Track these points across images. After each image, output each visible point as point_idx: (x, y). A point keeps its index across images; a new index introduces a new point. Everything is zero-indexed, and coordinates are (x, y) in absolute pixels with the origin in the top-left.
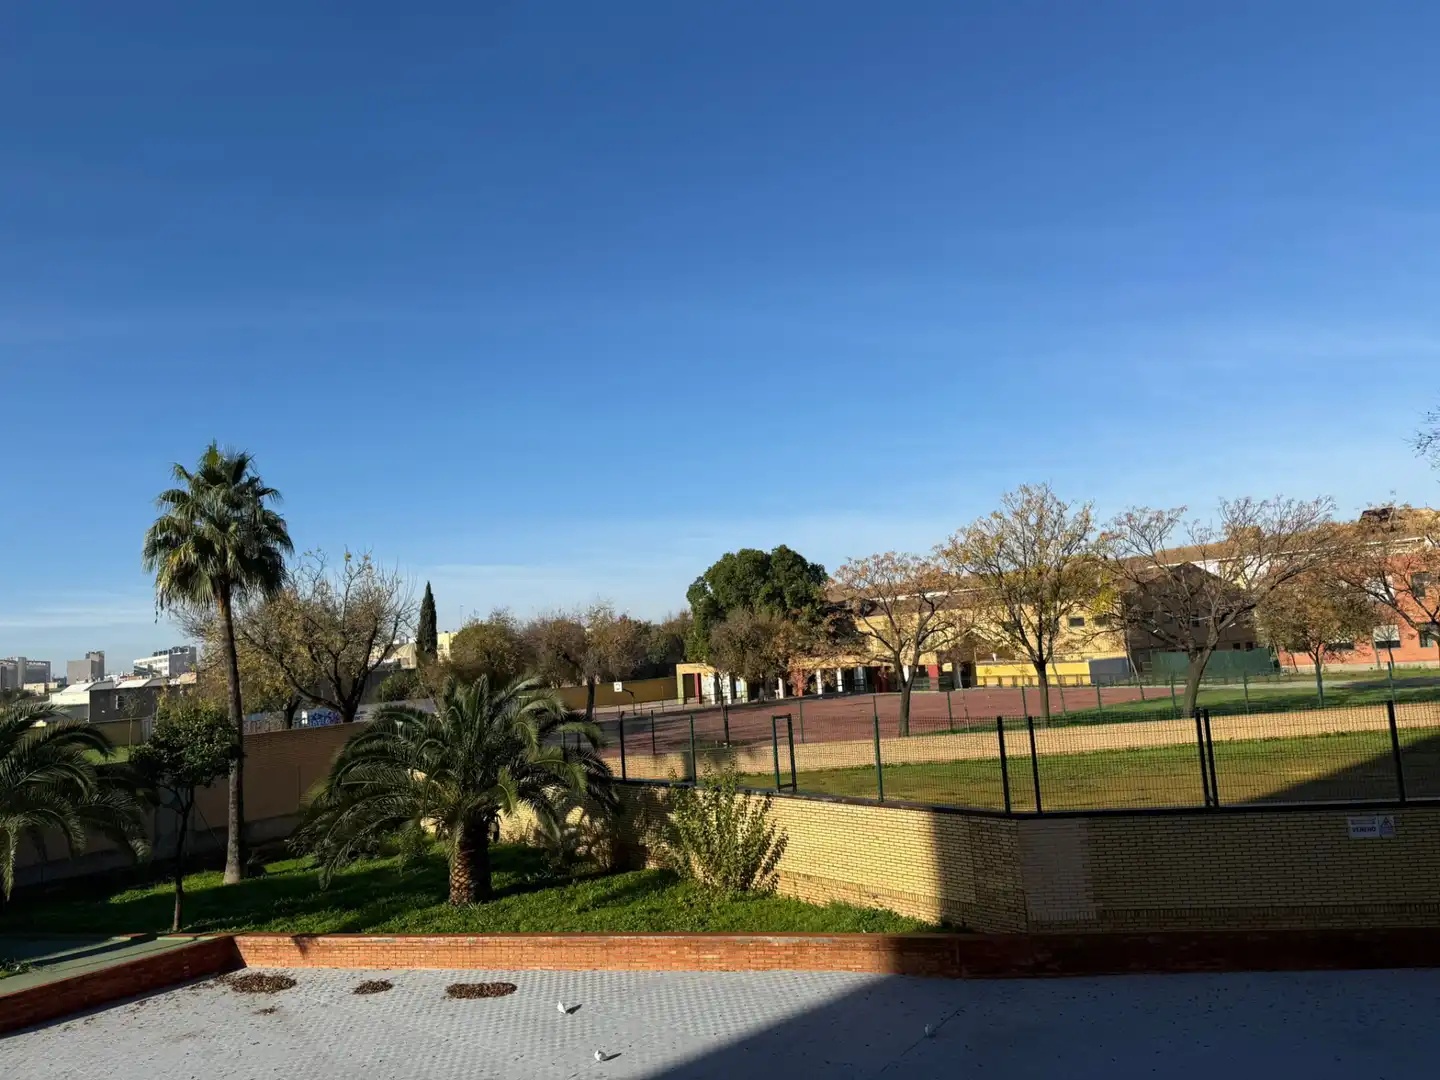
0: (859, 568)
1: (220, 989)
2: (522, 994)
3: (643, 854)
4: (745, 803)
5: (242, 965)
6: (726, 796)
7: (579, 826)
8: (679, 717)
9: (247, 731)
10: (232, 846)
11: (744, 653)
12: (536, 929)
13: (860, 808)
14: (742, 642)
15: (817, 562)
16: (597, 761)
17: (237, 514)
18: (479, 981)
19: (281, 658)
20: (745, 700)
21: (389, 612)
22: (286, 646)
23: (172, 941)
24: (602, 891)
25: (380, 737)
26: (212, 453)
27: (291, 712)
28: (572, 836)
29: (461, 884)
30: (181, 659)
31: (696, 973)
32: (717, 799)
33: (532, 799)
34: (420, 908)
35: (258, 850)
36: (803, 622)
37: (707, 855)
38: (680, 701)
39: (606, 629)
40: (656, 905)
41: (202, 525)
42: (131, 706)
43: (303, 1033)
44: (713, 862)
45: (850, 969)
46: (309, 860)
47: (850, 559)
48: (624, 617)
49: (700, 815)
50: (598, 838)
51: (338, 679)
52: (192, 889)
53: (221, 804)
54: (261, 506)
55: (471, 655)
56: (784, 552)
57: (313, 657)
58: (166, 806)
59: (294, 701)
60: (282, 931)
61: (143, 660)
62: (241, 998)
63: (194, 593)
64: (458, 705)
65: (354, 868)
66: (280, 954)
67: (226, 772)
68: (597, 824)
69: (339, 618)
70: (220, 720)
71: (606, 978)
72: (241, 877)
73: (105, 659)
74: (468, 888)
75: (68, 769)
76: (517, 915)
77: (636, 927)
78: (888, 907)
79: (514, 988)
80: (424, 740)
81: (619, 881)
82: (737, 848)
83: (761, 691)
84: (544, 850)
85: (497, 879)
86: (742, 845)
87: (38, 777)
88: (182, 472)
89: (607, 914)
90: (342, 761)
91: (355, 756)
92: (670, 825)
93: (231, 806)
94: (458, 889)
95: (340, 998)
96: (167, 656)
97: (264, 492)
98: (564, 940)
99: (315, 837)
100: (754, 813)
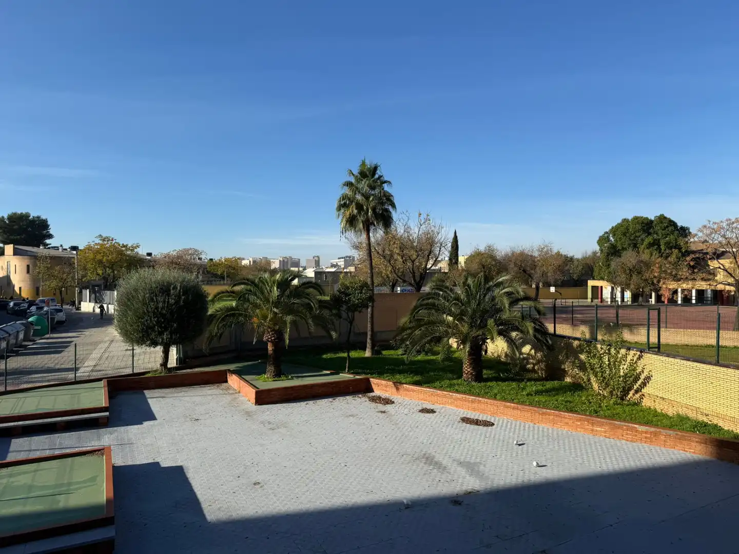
0: (715, 226)
1: (364, 399)
2: (497, 428)
3: (564, 373)
4: (626, 354)
5: (372, 391)
6: (615, 349)
7: (528, 354)
8: (588, 308)
9: (375, 292)
10: (369, 341)
11: (631, 276)
12: (505, 399)
13: (702, 365)
14: (630, 270)
15: (685, 225)
16: (540, 322)
17: (373, 192)
18: (476, 418)
19: (390, 261)
20: (629, 303)
21: (437, 243)
22: (392, 256)
23: (345, 376)
24: (540, 388)
25: (433, 298)
26: (363, 163)
27: (393, 286)
28: (524, 359)
29: (469, 372)
30: (349, 261)
31: (591, 436)
32: (609, 350)
33: (505, 336)
34: (450, 380)
35: (380, 345)
36: (672, 259)
37: (601, 378)
38: (589, 300)
39: (547, 257)
40: (569, 399)
41: (359, 197)
42: (330, 279)
43: (398, 424)
44: (605, 382)
45: (687, 451)
46: (400, 352)
47: (709, 221)
48: (559, 252)
49: (598, 357)
50: (539, 362)
51: (414, 272)
52: (353, 356)
53: (365, 321)
54: (383, 189)
55: (475, 267)
56: (662, 218)
57: (403, 262)
58: (344, 319)
59: (395, 281)
60: (389, 379)
61: (334, 261)
62: (372, 405)
63: (355, 228)
64: (468, 286)
65: (419, 358)
66: (388, 389)
67: (368, 308)
68: (539, 355)
69: (415, 244)
70: (365, 285)
71: (541, 429)
72: (372, 354)
73: (320, 259)
74: (471, 374)
75: (307, 298)
76: (496, 391)
77: (558, 407)
78: (715, 422)
79: (493, 424)
80: (452, 302)
81: (549, 385)
82: (620, 377)
83: (640, 299)
84: (510, 364)
85: (486, 373)
86: (623, 376)
87: (297, 301)
88: (351, 173)
89: (543, 398)
90: (416, 308)
91: (421, 305)
92: (580, 360)
93: (369, 323)
94: (467, 374)
95: (413, 413)
96: (343, 260)
97: (385, 182)
98: (520, 406)
99: (403, 341)
100: (631, 360)
